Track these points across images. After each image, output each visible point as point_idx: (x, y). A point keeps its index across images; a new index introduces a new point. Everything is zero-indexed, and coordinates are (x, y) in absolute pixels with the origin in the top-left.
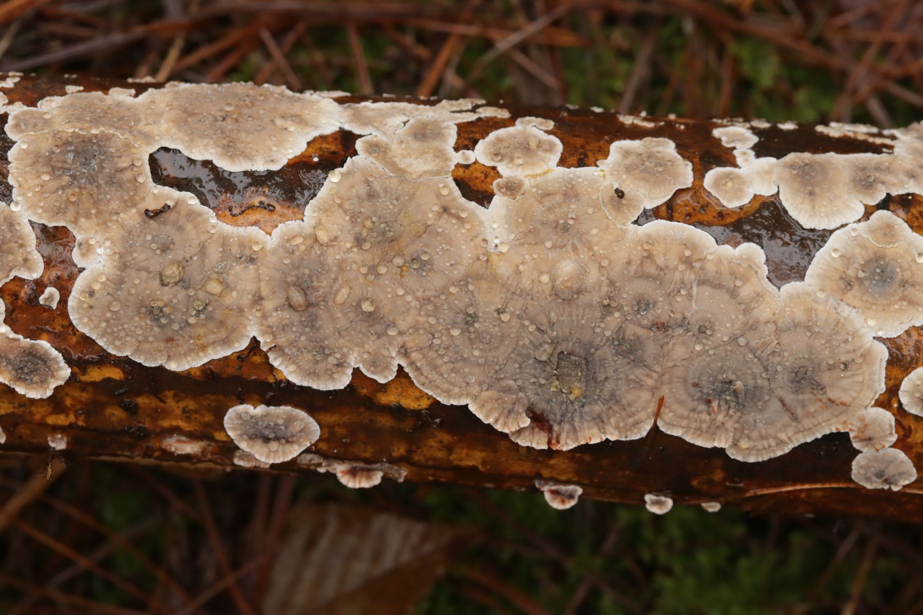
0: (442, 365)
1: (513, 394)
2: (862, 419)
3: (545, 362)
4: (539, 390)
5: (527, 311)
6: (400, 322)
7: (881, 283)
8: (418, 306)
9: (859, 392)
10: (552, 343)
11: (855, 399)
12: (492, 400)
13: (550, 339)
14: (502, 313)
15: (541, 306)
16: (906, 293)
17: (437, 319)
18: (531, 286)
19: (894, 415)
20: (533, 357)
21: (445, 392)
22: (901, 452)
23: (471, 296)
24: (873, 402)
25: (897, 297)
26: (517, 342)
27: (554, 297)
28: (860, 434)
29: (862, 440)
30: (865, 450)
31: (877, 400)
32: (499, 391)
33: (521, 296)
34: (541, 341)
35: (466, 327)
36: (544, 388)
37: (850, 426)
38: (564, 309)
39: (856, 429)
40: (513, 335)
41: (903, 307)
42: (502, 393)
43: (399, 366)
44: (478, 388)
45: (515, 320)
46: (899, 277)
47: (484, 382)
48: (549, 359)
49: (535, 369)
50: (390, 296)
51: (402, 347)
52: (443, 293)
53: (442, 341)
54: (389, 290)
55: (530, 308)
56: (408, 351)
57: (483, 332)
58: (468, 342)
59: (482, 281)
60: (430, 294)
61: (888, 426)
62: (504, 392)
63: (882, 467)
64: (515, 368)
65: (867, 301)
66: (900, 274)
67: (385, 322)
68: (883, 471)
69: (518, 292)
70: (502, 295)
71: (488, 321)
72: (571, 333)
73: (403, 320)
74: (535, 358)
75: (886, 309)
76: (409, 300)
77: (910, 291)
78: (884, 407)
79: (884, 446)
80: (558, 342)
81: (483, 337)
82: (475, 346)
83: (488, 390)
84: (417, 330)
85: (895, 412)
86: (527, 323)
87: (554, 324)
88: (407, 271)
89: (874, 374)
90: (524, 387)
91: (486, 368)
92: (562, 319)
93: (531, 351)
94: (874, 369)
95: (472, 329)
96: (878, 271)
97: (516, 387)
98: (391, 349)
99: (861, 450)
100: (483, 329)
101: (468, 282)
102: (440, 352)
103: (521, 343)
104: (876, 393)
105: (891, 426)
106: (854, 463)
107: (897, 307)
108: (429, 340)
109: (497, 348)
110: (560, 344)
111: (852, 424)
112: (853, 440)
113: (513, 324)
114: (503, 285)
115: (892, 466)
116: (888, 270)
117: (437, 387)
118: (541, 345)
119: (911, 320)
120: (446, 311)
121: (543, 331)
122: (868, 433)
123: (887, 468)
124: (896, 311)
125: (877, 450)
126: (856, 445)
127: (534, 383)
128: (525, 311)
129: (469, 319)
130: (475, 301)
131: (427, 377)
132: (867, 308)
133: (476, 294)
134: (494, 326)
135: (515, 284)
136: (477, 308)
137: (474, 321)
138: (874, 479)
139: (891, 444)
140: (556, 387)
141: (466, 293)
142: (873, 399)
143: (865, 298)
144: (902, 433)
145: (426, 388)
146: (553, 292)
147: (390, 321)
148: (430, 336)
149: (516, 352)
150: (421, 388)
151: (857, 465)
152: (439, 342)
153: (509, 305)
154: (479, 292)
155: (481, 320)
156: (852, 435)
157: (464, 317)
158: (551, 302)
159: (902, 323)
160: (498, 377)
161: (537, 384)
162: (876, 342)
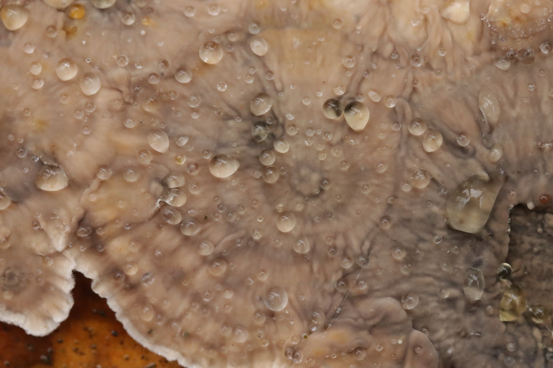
0: (195, 270)
1: (397, 333)
3: (477, 238)
4: (468, 321)
5: (415, 99)
6: (71, 153)
8: (118, 106)
10: (491, 182)
12: (339, 352)
13: (485, 169)
14: (348, 108)
15: (453, 83)
17: (173, 138)
18: (422, 34)
20: (442, 224)
21: (210, 346)
23: (260, 71)
26: (397, 188)
27: (486, 56)
32: (358, 328)
33: (397, 61)
34: (460, 177)
35: (254, 152)
36: (481, 314)
38: (515, 85)
40: (383, 169)
42: (364, 334)
43: (77, 275)
44: (297, 326)
45: (385, 126)
47: (315, 308)
48: (487, 227)
49: (452, 259)
50: (39, 85)
51: (81, 222)
52: (182, 68)
53: (191, 198)
54: (37, 70)
55: (424, 91)
56: (101, 233)
57: (299, 165)
58: (260, 197)
59: (289, 31)
60: (148, 70)
62: (371, 330)
64: (397, 262)
67: (30, 155)
69: (388, 49)
70: (344, 61)
71: (311, 134)
72: (541, 149)
73: (79, 148)
74: (449, 228)
76: (93, 91)
80: (507, 178)
81: (302, 180)
82: (280, 206)
83: (325, 328)
84: (120, 173)
86: (418, 131)
87: (492, 129)
88: (83, 18)
90: (426, 316)
91: (316, 267)
92: (513, 114)
93: (435, 209)
95: (269, 161)
97: (403, 315)
98: (52, 232)
100: (298, 155)
101: (250, 36)
102: (187, 233)
103: (406, 188)
108: (155, 197)
109: (341, 207)
110: (515, 184)
113: (381, 137)
114: (346, 37)
117: (188, 336)
118: (460, 189)
120: (195, 117)
121: (463, 150)
127: (451, 302)
128: (410, 100)
129: (260, 130)
130: (272, 82)
131: (158, 311)
133: (274, 66)
134: (330, 145)
135: (377, 30)
136: (278, 102)
137: (273, 137)
140: (513, 310)
141: (246, 62)
145: (157, 342)
146: (484, 45)
147: (43, 151)
148: (155, 187)
149: (395, 217)
150: (146, 344)
152: (181, 202)
153: (365, 87)
154: (281, 60)
155: (291, 132)
157: (245, 126)
158: (478, 71)
160: (353, 290)
161: (461, 304)
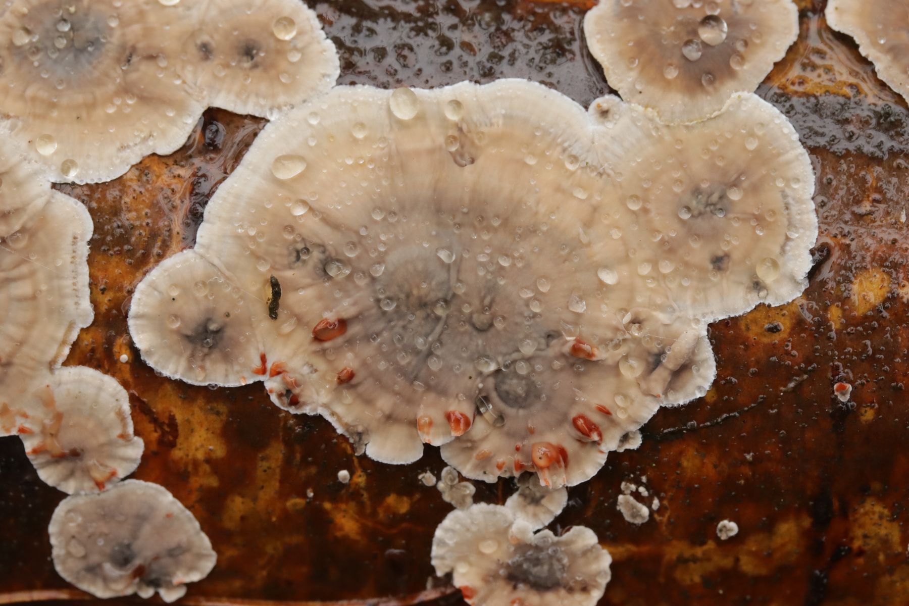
2: (47, 401)
7: (70, 57)
9: (29, 326)
11: (21, 343)
16: (134, 76)
19: (125, 384)
22: (162, 489)
24: (66, 351)
25: (111, 88)
28: (49, 441)
29: (58, 459)
30: (69, 487)
31: (75, 345)
37: (20, 422)
39: (36, 429)
41: (128, 111)
46: (115, 39)
61: (112, 415)
63: (123, 534)
65: (34, 99)
66: (117, 34)
68: (128, 546)
75: (84, 115)
77: (143, 71)
78: (98, 366)
79: (113, 474)
85: (128, 376)
89: (59, 277)
94: (59, 263)
96: (66, 28)
99: (63, 488)
104: (71, 326)
105: (120, 414)
106: (52, 529)
107: (111, 110)
111: (25, 416)
112: (35, 462)
115: (147, 529)
116: (89, 25)
119: (145, 140)
122: (68, 439)
123: (135, 535)
124: (110, 119)
125: (100, 485)
126: (47, 475)
132: (36, 116)
138: (109, 568)
139: (133, 467)
142: (64, 343)
143: (30, 92)
144: (155, 436)
151: (61, 533)
156: (29, 446)
159: (123, 148)
162: (60, 197)
